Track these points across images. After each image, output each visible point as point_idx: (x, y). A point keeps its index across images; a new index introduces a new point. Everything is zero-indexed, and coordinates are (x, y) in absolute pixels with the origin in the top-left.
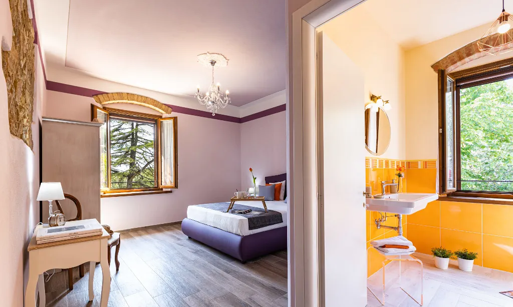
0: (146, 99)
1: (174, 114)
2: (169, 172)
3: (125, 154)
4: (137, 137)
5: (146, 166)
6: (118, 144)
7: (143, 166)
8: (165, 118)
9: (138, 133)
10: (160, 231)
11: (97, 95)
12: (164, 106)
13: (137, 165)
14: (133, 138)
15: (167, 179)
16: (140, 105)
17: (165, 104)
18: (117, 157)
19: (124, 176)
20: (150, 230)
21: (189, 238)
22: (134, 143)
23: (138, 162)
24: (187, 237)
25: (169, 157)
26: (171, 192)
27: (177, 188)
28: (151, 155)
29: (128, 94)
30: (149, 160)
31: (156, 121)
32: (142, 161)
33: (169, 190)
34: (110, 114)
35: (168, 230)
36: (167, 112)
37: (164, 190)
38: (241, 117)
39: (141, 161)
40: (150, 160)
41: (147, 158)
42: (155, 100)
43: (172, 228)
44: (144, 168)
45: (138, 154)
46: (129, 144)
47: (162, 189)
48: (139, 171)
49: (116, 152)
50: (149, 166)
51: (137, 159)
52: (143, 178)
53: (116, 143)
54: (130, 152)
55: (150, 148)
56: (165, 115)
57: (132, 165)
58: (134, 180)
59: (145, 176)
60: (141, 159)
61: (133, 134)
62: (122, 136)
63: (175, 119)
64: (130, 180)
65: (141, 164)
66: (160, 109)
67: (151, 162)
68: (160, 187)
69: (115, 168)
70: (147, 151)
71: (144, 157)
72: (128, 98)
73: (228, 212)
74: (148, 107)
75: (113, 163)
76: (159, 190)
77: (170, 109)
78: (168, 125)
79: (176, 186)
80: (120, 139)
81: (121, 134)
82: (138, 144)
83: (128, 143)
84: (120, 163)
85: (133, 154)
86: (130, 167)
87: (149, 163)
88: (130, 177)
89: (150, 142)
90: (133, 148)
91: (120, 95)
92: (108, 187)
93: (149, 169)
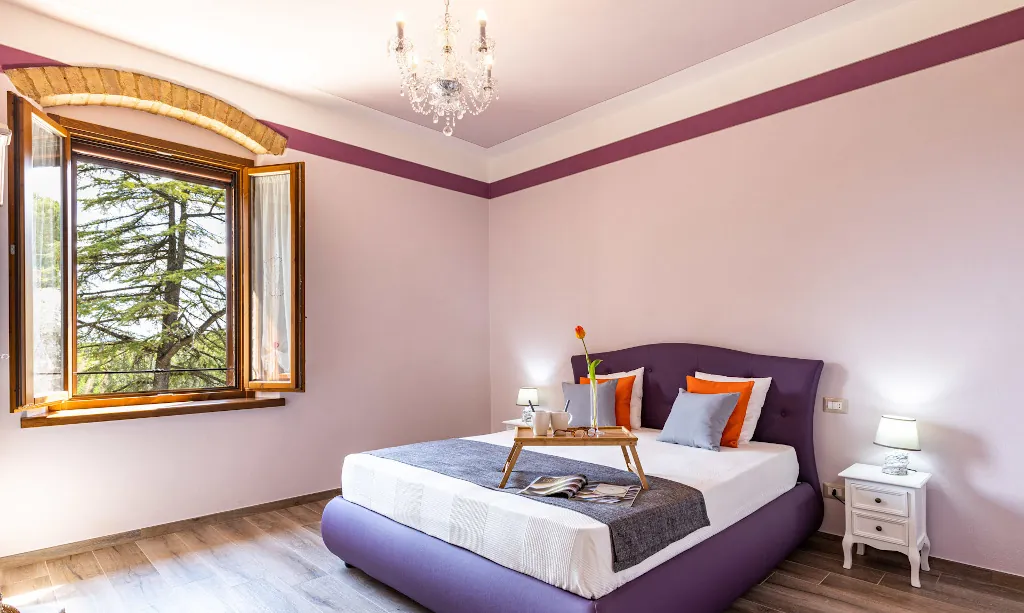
0: (201, 101)
1: (292, 155)
2: (275, 338)
3: (152, 290)
4: (185, 248)
5: (208, 323)
6: (132, 266)
7: (198, 323)
8: (267, 168)
9: (186, 238)
10: (245, 534)
11: (21, 66)
12: (260, 128)
13: (183, 321)
14: (173, 250)
15: (270, 361)
16: (180, 120)
17: (263, 122)
18: (126, 298)
19: (148, 350)
20: (212, 531)
21: (348, 565)
22: (175, 264)
23: (186, 314)
24: (342, 563)
25: (275, 291)
26: (281, 402)
27: (303, 389)
28: (220, 296)
29: (137, 75)
30: (216, 309)
31: (234, 176)
32: (197, 311)
33: (277, 396)
34: (76, 142)
35: (274, 528)
36: (270, 149)
37: (260, 396)
38: (490, 178)
39: (193, 310)
40: (218, 310)
41: (212, 304)
42: (230, 107)
43: (286, 520)
44: (202, 329)
45: (187, 292)
46: (162, 265)
47: (252, 394)
48: (188, 338)
49: (127, 285)
50: (214, 325)
51: (184, 305)
52: (198, 357)
53: (126, 264)
54: (163, 288)
55: (218, 278)
56: (263, 158)
57: (168, 319)
58: (174, 361)
59: (206, 350)
60: (195, 305)
61: (171, 239)
62: (141, 243)
63: (297, 171)
64: (164, 360)
65: (195, 319)
66: (248, 134)
67: (221, 313)
68: (248, 385)
69: (123, 328)
70: (211, 284)
71: (202, 301)
72: (137, 90)
73: (502, 487)
74: (208, 129)
75: (119, 316)
76: (243, 395)
77: (280, 139)
78: (274, 189)
79: (299, 384)
80: (135, 252)
81: (139, 238)
82: (186, 266)
83: (158, 262)
84: (135, 317)
85: (172, 291)
86: (164, 327)
87: (215, 316)
88: (164, 352)
89: (217, 262)
90: (173, 277)
91: (112, 78)
92: (66, 388)
93: (214, 331)
